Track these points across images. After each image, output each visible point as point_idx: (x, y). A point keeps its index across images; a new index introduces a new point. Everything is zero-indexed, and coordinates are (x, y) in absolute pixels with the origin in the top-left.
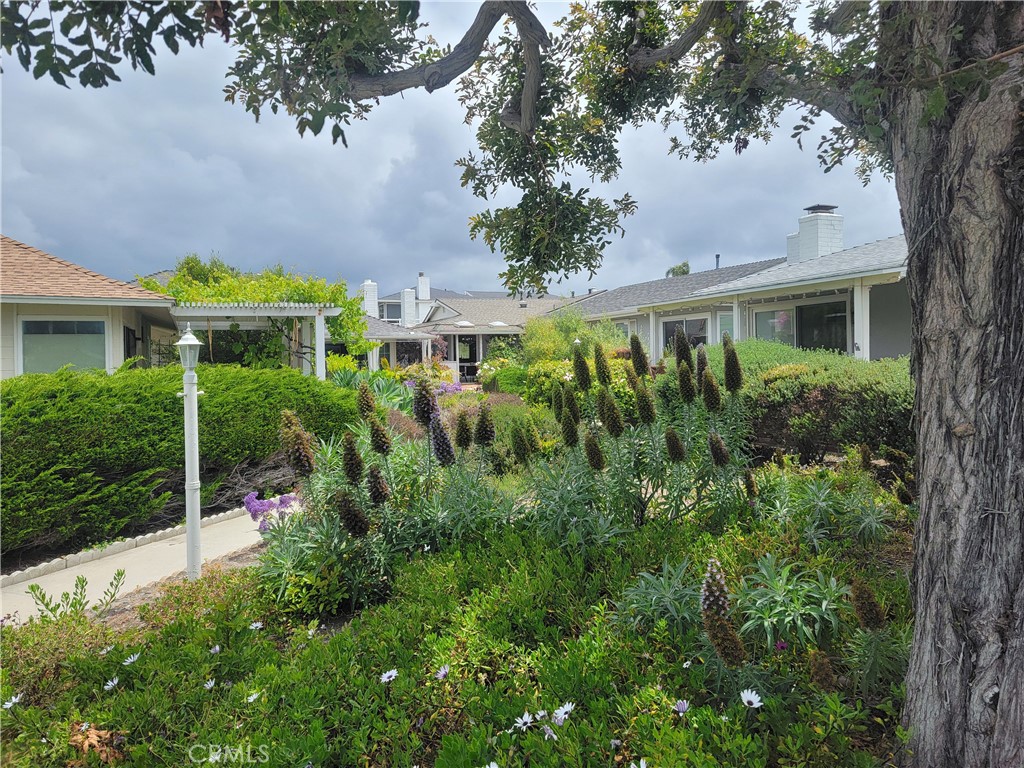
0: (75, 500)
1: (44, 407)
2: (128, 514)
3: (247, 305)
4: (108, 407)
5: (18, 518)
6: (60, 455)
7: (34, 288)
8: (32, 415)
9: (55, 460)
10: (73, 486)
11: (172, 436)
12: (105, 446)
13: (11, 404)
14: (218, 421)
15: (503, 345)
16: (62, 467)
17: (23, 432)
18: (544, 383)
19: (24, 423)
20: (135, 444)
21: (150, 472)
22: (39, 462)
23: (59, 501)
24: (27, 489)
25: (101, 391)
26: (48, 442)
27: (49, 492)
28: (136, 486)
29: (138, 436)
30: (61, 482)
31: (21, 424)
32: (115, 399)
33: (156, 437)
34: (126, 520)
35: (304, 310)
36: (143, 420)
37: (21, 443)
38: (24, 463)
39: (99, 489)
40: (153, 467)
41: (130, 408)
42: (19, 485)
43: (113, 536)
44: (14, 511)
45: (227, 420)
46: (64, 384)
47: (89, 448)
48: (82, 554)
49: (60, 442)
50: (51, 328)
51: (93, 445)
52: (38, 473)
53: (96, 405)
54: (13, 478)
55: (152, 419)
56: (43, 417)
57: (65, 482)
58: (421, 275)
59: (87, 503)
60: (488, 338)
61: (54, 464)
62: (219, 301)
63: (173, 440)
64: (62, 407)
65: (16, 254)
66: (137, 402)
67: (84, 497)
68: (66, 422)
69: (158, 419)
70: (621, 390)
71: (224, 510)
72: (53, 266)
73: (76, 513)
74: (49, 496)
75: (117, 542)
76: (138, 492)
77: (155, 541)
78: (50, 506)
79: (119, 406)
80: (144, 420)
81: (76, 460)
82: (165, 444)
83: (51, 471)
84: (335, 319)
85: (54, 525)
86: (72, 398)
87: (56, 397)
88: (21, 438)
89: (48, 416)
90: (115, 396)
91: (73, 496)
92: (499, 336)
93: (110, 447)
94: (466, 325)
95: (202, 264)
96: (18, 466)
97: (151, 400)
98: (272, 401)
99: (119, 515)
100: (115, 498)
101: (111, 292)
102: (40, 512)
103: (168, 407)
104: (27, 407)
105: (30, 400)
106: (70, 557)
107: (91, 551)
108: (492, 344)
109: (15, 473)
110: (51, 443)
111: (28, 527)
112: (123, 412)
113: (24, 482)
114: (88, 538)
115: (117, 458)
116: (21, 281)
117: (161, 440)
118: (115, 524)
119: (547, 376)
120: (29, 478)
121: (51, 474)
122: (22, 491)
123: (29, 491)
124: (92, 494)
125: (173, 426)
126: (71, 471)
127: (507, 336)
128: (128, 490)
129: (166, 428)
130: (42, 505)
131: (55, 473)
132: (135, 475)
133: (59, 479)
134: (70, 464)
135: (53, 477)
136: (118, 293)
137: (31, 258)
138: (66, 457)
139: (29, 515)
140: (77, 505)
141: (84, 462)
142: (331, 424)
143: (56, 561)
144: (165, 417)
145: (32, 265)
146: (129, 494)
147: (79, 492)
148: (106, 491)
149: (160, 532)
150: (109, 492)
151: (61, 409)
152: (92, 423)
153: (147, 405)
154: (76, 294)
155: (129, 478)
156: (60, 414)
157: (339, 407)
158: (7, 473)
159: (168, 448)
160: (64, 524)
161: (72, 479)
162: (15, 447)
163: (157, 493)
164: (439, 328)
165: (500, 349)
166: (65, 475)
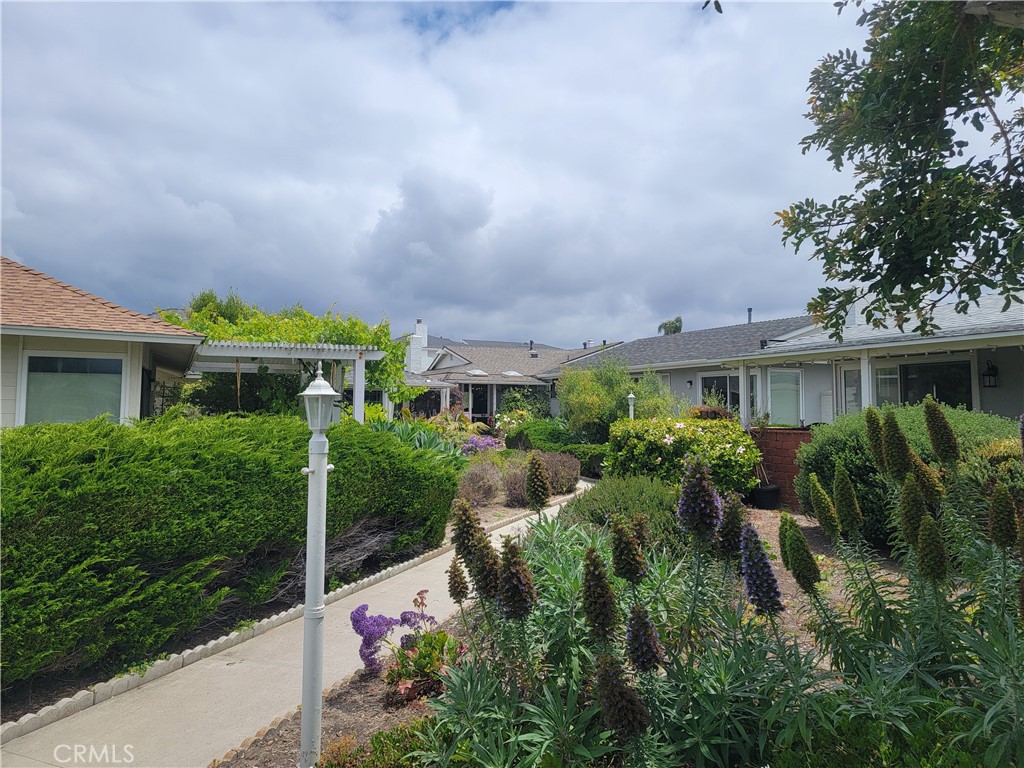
0: (111, 605)
1: (79, 475)
2: (175, 620)
3: (282, 345)
4: (161, 473)
5: (35, 636)
6: (97, 543)
7: (46, 319)
8: (64, 485)
9: (89, 550)
10: (111, 586)
11: (235, 512)
12: (154, 528)
13: (33, 469)
14: (288, 491)
15: (518, 396)
16: (97, 559)
17: (50, 512)
18: (636, 446)
19: (53, 497)
20: (189, 525)
21: (205, 562)
22: (68, 554)
23: (90, 608)
24: (49, 593)
25: (151, 452)
26: (82, 525)
27: (78, 596)
28: (188, 582)
29: (195, 513)
30: (95, 580)
31: (49, 500)
32: (169, 464)
33: (215, 514)
34: (172, 629)
35: (342, 352)
36: (201, 491)
37: (46, 527)
38: (48, 556)
39: (142, 588)
40: (208, 554)
41: (186, 475)
42: (39, 588)
43: (155, 653)
44: (29, 626)
45: (298, 490)
46: (105, 441)
47: (134, 531)
48: (115, 682)
49: (98, 524)
50: (60, 366)
51: (138, 527)
52: (66, 568)
53: (146, 471)
54: (33, 579)
55: (212, 489)
56: (78, 490)
57: (100, 580)
58: (419, 321)
59: (126, 609)
60: (502, 388)
61: (87, 555)
62: (251, 340)
63: (235, 518)
64: (103, 474)
65: (24, 281)
66: (195, 467)
67: (123, 600)
68: (108, 495)
69: (220, 489)
70: (732, 458)
71: (287, 606)
72: (67, 295)
73: (110, 623)
74: (79, 602)
75: (159, 662)
76: (191, 590)
77: (206, 656)
78: (77, 616)
79: (174, 472)
80: (203, 491)
81: (116, 549)
82: (225, 523)
83: (84, 566)
84: (377, 363)
85: (81, 642)
86: (116, 462)
87: (93, 459)
88: (47, 520)
89: (86, 488)
90: (168, 459)
91: (108, 600)
92: (514, 386)
93: (160, 529)
94: (478, 373)
95: (218, 301)
96: (40, 560)
97: (213, 464)
98: (347, 464)
99: (164, 622)
100: (162, 600)
101: (133, 326)
102: (65, 625)
103: (231, 474)
104: (57, 475)
105: (60, 465)
106: (100, 687)
107: (126, 676)
108: (506, 395)
109: (36, 570)
110: (87, 526)
111: (46, 648)
112: (179, 481)
113: (47, 584)
114: (123, 657)
115: (168, 544)
116: (30, 310)
117: (222, 518)
118: (158, 636)
119: (639, 438)
120: (52, 577)
121: (84, 571)
122: (42, 596)
123: (52, 597)
124: (133, 595)
125: (236, 498)
126: (109, 564)
127: (523, 387)
128: (178, 588)
129: (228, 502)
130: (67, 614)
131: (90, 568)
132: (188, 566)
133: (93, 576)
134: (107, 554)
135: (85, 574)
136: (142, 327)
137: (43, 285)
138: (105, 545)
139: (49, 631)
140: (112, 613)
141: (127, 551)
142: (405, 492)
143: (82, 694)
144: (228, 486)
145: (43, 292)
146: (178, 593)
147: (116, 594)
148: (151, 590)
149: (212, 643)
150: (154, 591)
151: (101, 477)
152: (140, 497)
153: (207, 471)
154: (94, 327)
155: (180, 570)
156: (101, 484)
157: (413, 470)
158: (24, 572)
159: (229, 528)
160: (94, 640)
161: (110, 575)
162: (38, 533)
163: (211, 589)
164: (452, 376)
165: (515, 400)
166: (101, 571)
